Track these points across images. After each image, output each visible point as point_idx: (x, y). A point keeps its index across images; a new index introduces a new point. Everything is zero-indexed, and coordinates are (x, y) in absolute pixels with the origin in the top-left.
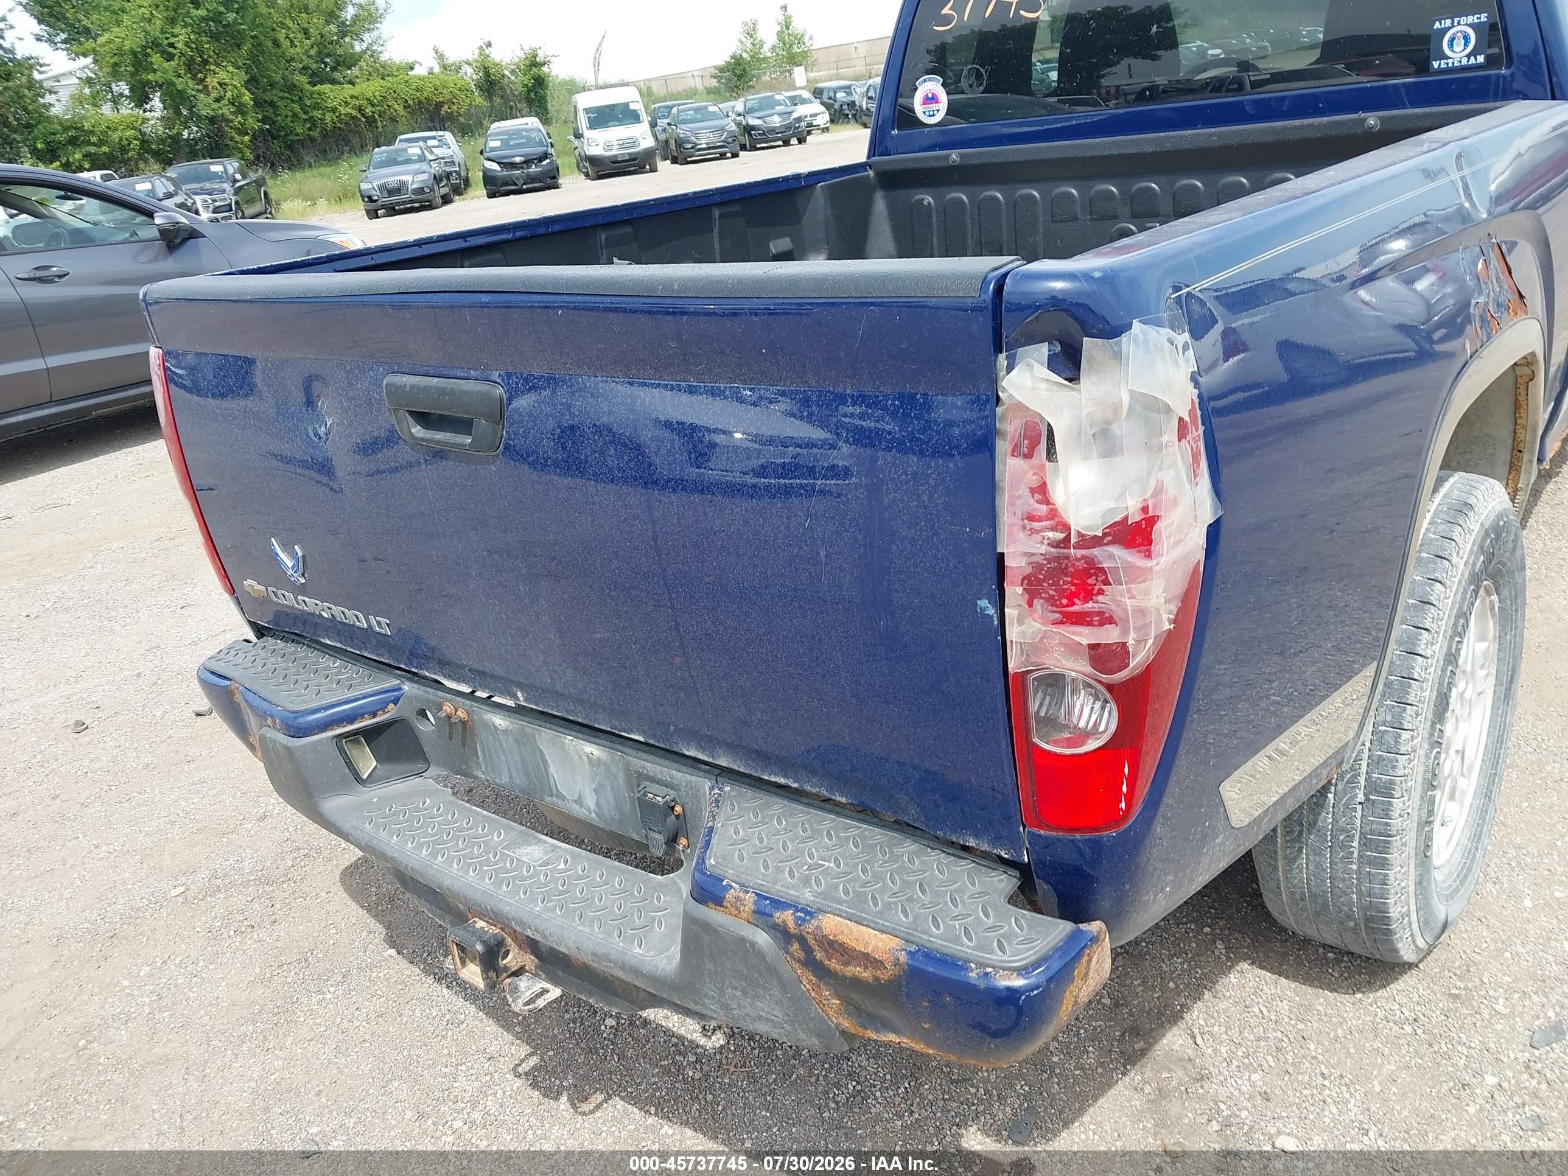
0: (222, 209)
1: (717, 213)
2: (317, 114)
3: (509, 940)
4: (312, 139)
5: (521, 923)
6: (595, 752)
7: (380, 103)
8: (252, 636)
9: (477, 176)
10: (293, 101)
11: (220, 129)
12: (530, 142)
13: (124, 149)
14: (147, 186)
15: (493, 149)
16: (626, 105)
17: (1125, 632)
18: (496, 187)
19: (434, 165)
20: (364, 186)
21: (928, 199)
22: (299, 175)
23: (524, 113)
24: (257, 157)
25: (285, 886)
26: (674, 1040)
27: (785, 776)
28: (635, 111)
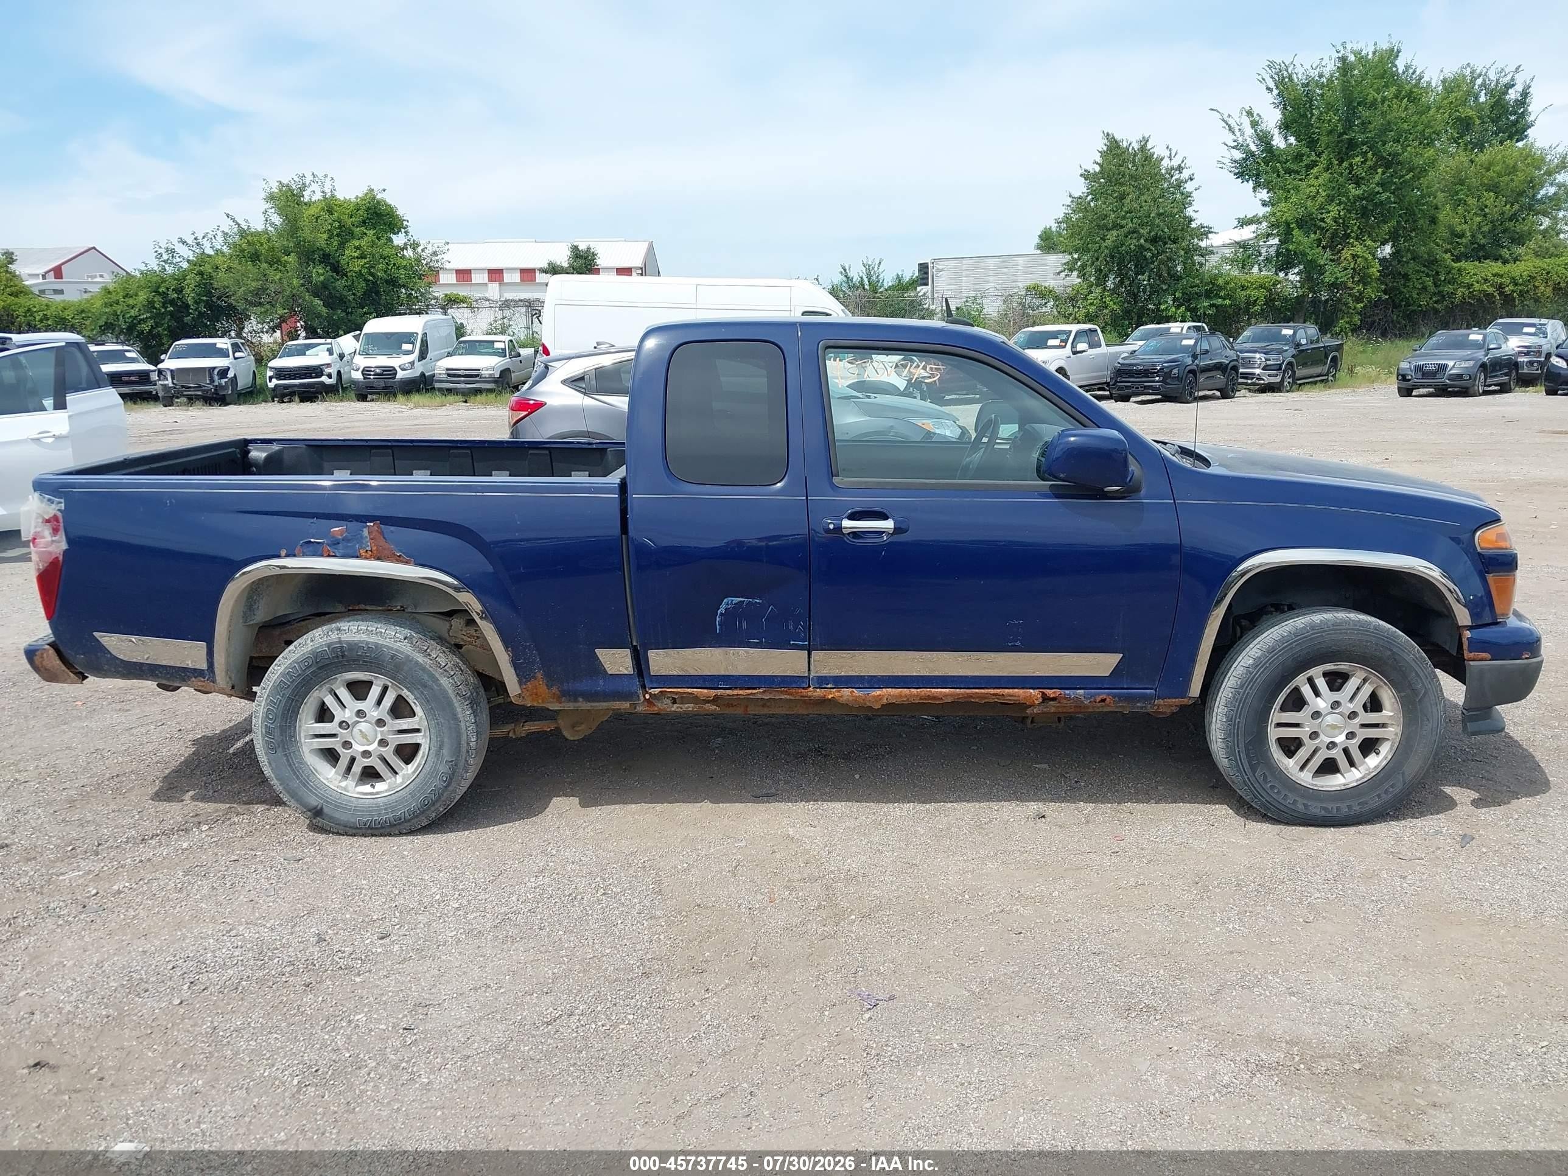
0: (1273, 368)
2: (1449, 288)
4: (1436, 311)
7: (1526, 283)
10: (1428, 275)
20: (1401, 365)
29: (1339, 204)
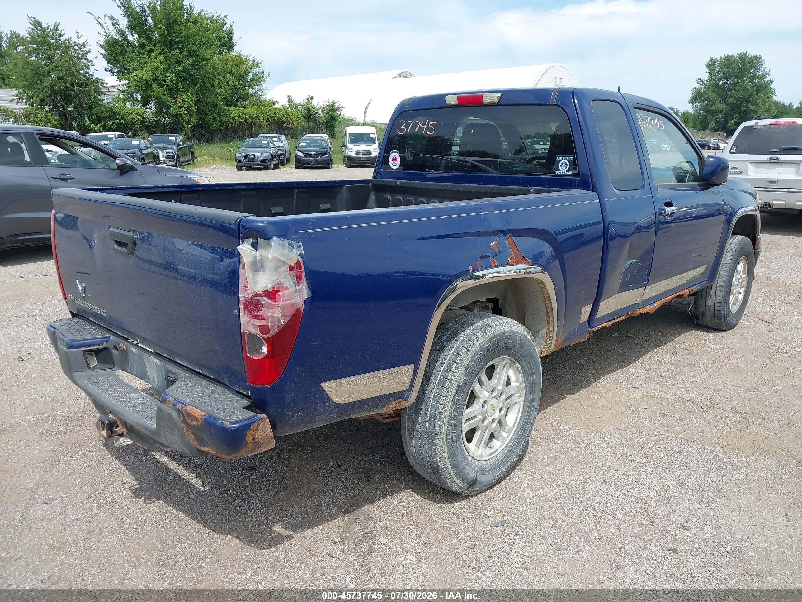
0: (170, 157)
1: (296, 191)
2: (225, 119)
3: (119, 422)
4: (220, 130)
5: (120, 413)
6: (157, 362)
7: (255, 118)
8: (71, 317)
9: (293, 157)
10: (215, 112)
11: (179, 121)
12: (321, 146)
13: (133, 124)
14: (137, 142)
15: (302, 146)
16: (370, 134)
17: (268, 323)
18: (301, 164)
19: (273, 150)
20: (238, 155)
21: (389, 197)
22: (210, 146)
23: (323, 131)
24: (193, 136)
25: (75, 422)
26: (191, 486)
27: (199, 369)
28: (373, 138)
29: (172, 73)
